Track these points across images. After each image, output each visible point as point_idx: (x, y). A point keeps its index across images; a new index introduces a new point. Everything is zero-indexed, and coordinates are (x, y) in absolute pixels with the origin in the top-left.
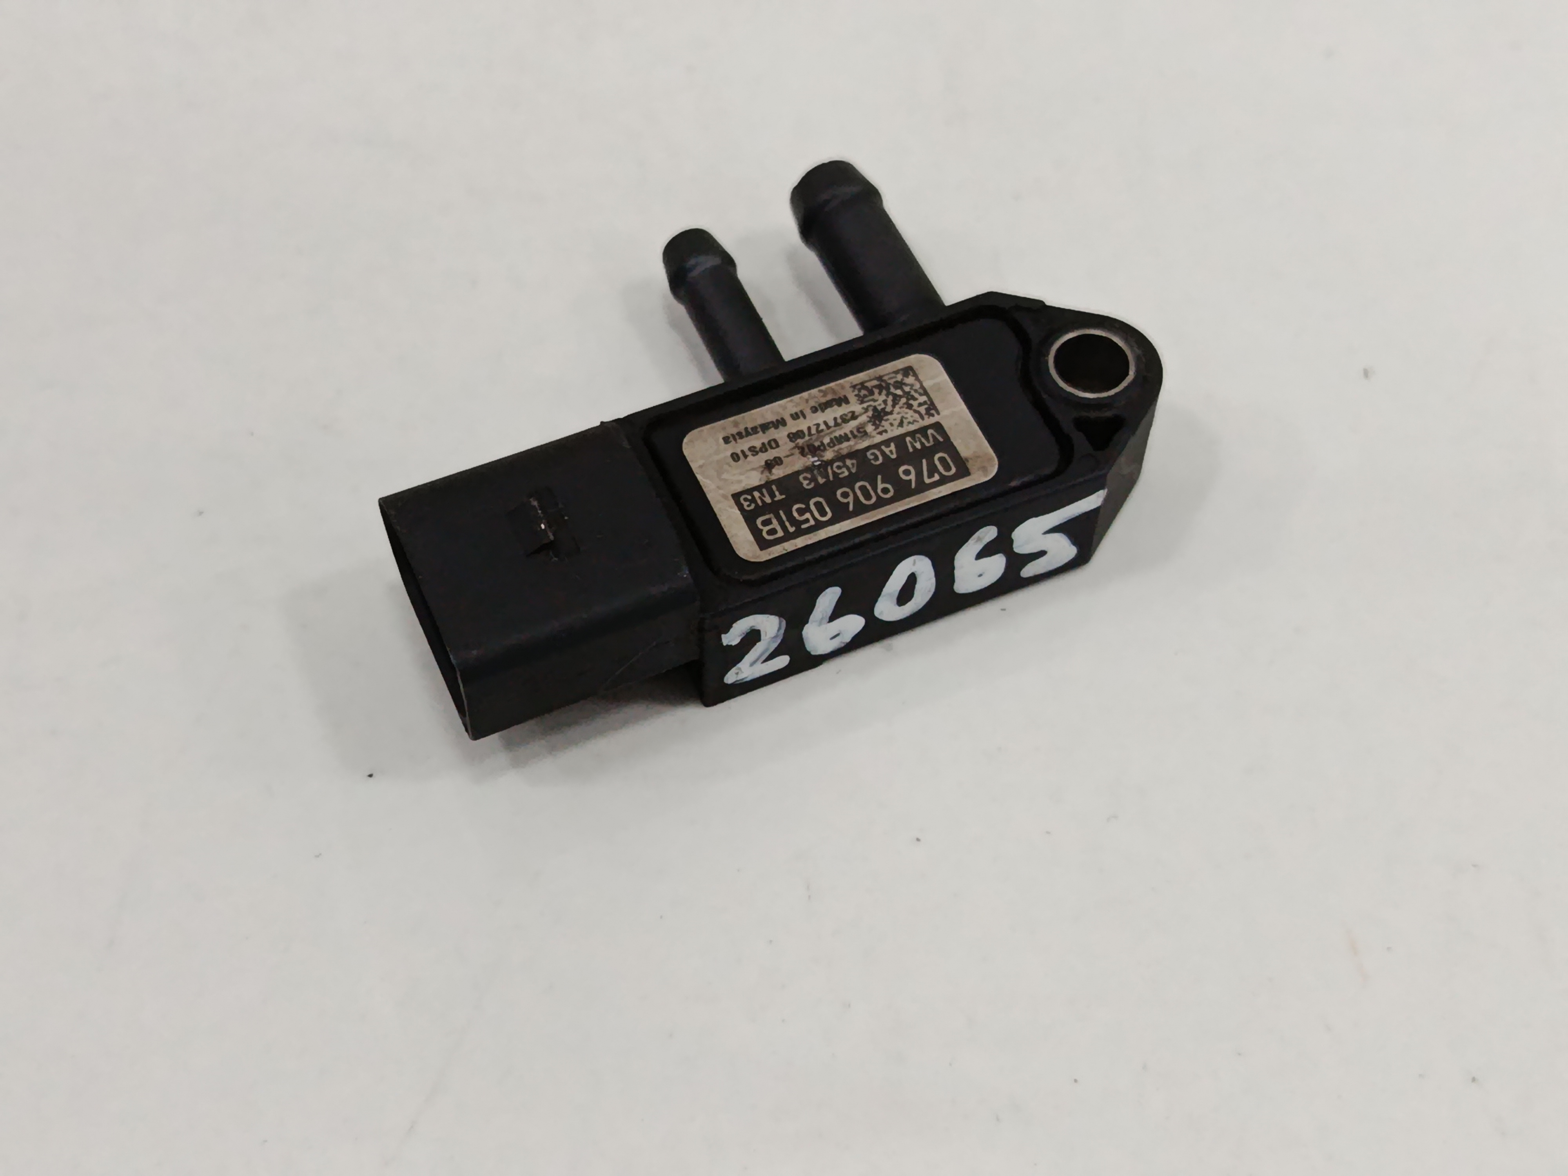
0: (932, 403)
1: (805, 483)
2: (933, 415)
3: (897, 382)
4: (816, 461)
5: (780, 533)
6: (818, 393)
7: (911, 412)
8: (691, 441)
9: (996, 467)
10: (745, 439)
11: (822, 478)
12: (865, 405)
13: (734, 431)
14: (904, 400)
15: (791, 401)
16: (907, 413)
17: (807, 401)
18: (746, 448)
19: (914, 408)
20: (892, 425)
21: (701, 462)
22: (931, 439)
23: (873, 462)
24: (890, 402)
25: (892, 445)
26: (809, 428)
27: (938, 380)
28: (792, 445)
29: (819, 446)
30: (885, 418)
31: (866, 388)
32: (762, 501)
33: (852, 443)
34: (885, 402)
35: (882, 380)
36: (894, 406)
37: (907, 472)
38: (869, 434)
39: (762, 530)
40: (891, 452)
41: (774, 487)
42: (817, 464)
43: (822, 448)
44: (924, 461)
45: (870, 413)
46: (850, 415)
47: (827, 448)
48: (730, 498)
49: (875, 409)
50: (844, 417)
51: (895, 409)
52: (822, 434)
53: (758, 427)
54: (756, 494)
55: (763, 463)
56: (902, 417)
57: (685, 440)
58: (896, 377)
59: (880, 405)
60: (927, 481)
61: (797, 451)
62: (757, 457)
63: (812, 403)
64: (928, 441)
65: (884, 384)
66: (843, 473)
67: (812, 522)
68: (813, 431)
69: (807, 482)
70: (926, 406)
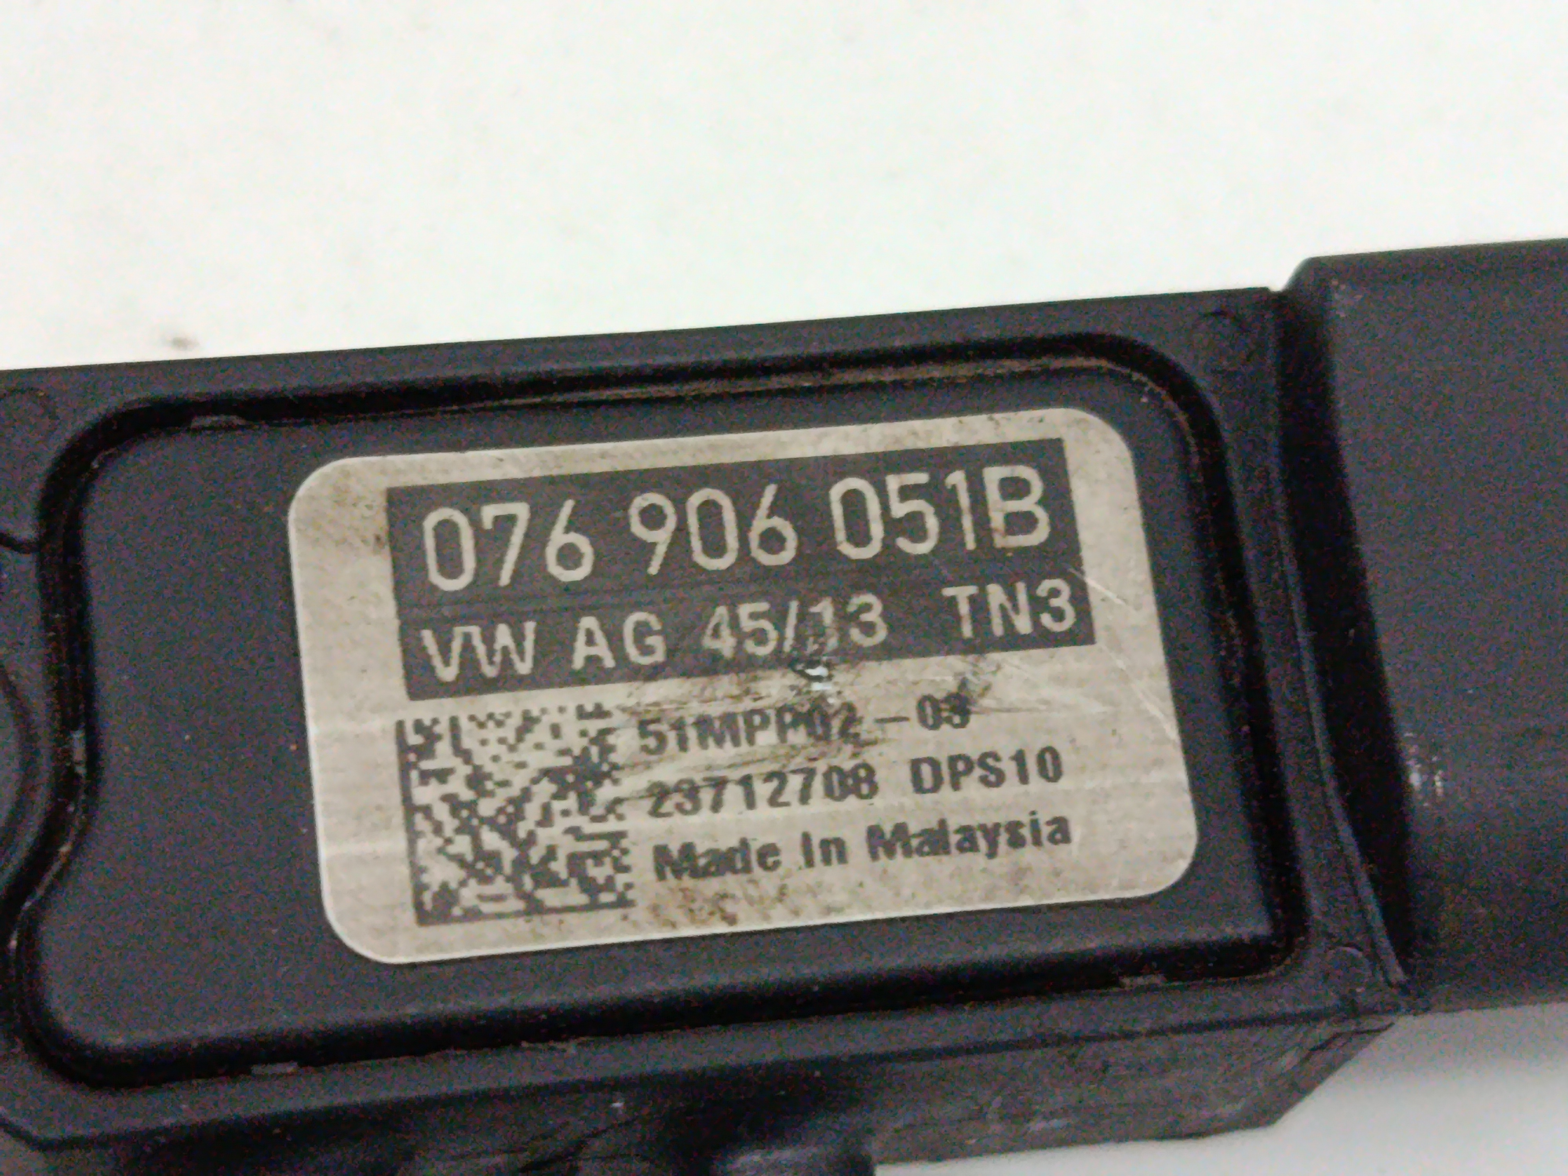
0: (405, 769)
1: (872, 616)
2: (419, 727)
3: (485, 880)
4: (818, 679)
5: (993, 475)
6: (741, 916)
7: (482, 758)
8: (1167, 859)
9: (302, 491)
10: (1002, 818)
11: (819, 616)
12: (611, 825)
13: (1028, 854)
14: (487, 808)
15: (829, 910)
16: (495, 759)
17: (782, 894)
18: (1011, 787)
19: (467, 770)
20: (556, 731)
21: (1156, 776)
22: (456, 646)
23: (655, 623)
24: (532, 811)
25: (578, 662)
26: (805, 797)
27: (352, 848)
28: (870, 756)
29: (794, 724)
30: (567, 761)
31: (589, 886)
32: (1012, 596)
33: (696, 709)
34: (546, 819)
35: (527, 897)
36: (526, 795)
37: (569, 557)
38: (634, 721)
39: (1042, 502)
40: (590, 640)
41: (967, 630)
42: (820, 671)
43: (788, 718)
44: (505, 577)
45: (606, 793)
46: (668, 806)
47: (772, 714)
48: (1100, 633)
49: (585, 804)
50: (688, 806)
51: (526, 783)
52: (774, 767)
53: (953, 849)
54: (1023, 624)
55: (974, 721)
56: (512, 749)
57: (1182, 866)
58: (482, 898)
59: (566, 813)
60: (521, 510)
61: (866, 729)
62: (987, 749)
63: (768, 882)
64: (467, 637)
65: (528, 883)
66: (754, 616)
67: (893, 483)
68: (795, 782)
69: (866, 617)
70: (427, 765)
